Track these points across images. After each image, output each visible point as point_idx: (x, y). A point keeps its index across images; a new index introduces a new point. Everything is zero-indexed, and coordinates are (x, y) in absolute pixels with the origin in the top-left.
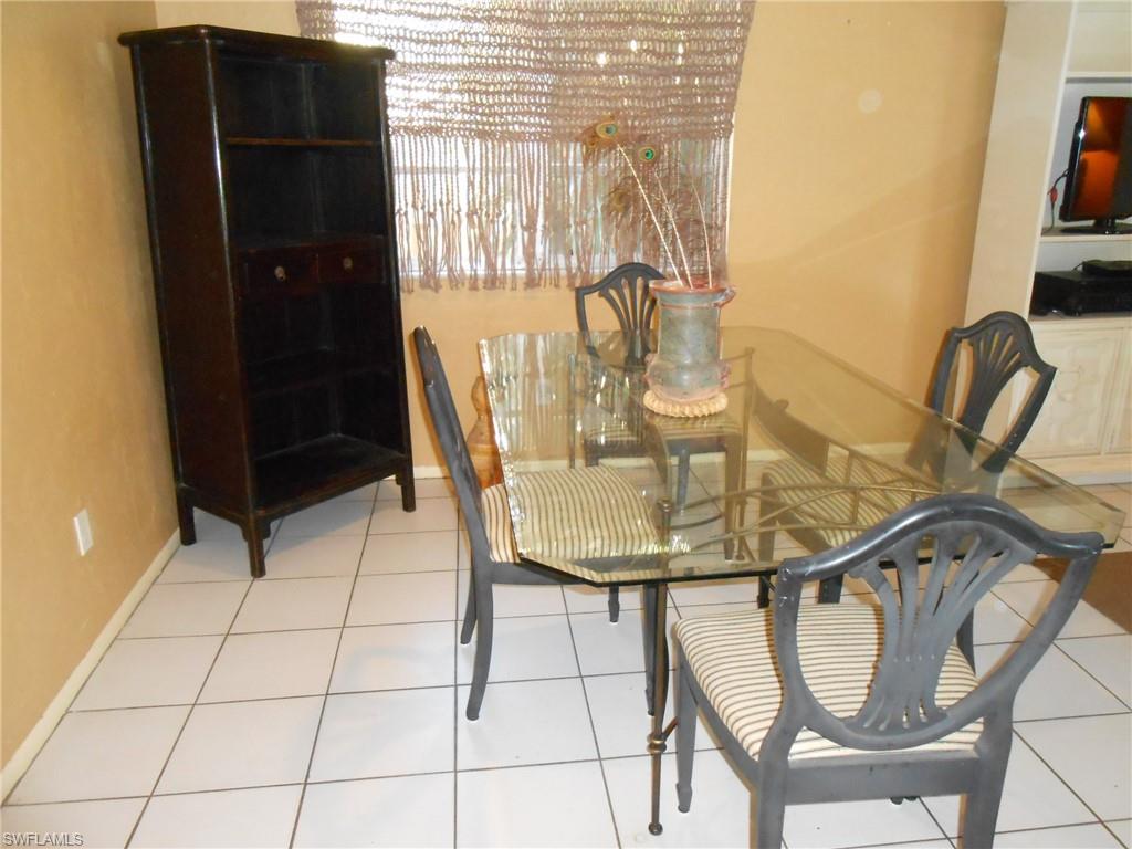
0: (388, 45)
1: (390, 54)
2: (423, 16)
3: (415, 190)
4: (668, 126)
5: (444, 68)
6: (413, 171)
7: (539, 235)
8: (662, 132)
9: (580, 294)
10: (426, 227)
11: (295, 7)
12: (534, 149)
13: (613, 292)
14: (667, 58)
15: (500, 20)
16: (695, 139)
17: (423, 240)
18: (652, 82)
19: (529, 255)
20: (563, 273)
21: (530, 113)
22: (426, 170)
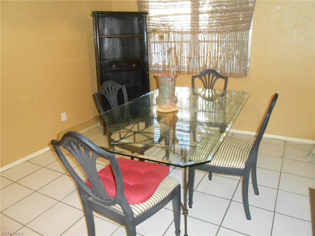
4: (229, 28)
8: (227, 30)
9: (193, 78)
11: (136, 3)
13: (203, 78)
14: (229, 7)
16: (237, 32)
18: (224, 14)
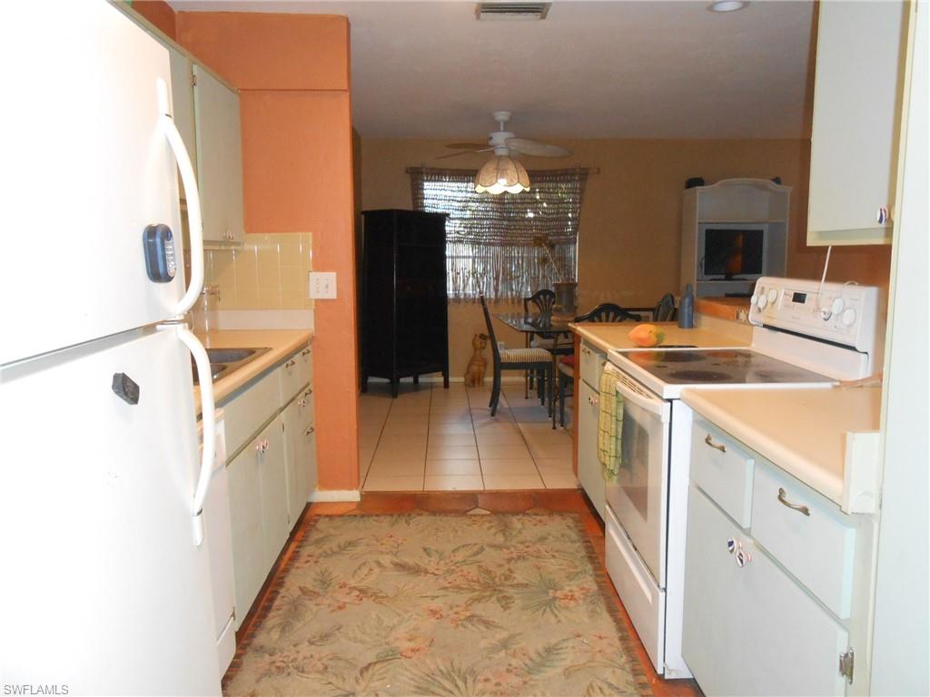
0: (447, 211)
1: (448, 215)
2: (458, 201)
3: (453, 264)
5: (465, 219)
6: (452, 257)
7: (500, 283)
10: (456, 278)
12: (498, 248)
15: (486, 202)
17: (455, 282)
19: (496, 290)
20: (510, 297)
21: (497, 236)
22: (458, 257)
